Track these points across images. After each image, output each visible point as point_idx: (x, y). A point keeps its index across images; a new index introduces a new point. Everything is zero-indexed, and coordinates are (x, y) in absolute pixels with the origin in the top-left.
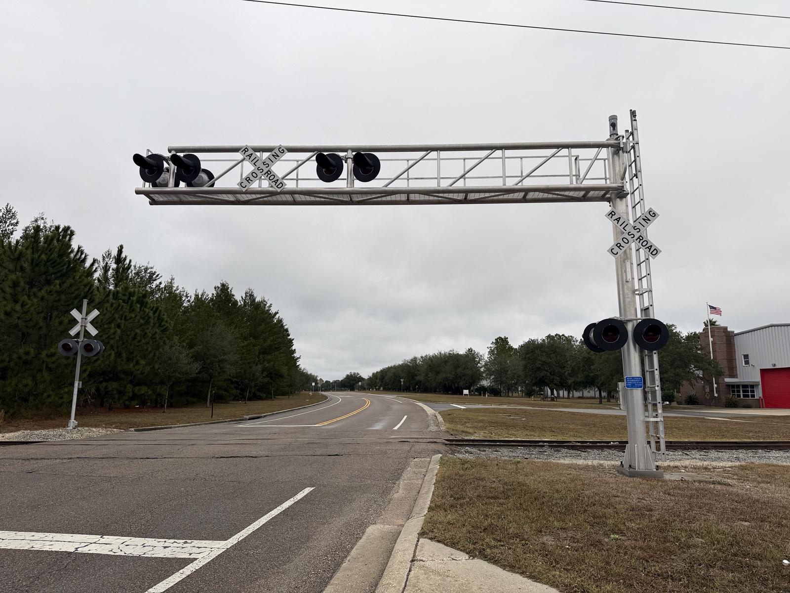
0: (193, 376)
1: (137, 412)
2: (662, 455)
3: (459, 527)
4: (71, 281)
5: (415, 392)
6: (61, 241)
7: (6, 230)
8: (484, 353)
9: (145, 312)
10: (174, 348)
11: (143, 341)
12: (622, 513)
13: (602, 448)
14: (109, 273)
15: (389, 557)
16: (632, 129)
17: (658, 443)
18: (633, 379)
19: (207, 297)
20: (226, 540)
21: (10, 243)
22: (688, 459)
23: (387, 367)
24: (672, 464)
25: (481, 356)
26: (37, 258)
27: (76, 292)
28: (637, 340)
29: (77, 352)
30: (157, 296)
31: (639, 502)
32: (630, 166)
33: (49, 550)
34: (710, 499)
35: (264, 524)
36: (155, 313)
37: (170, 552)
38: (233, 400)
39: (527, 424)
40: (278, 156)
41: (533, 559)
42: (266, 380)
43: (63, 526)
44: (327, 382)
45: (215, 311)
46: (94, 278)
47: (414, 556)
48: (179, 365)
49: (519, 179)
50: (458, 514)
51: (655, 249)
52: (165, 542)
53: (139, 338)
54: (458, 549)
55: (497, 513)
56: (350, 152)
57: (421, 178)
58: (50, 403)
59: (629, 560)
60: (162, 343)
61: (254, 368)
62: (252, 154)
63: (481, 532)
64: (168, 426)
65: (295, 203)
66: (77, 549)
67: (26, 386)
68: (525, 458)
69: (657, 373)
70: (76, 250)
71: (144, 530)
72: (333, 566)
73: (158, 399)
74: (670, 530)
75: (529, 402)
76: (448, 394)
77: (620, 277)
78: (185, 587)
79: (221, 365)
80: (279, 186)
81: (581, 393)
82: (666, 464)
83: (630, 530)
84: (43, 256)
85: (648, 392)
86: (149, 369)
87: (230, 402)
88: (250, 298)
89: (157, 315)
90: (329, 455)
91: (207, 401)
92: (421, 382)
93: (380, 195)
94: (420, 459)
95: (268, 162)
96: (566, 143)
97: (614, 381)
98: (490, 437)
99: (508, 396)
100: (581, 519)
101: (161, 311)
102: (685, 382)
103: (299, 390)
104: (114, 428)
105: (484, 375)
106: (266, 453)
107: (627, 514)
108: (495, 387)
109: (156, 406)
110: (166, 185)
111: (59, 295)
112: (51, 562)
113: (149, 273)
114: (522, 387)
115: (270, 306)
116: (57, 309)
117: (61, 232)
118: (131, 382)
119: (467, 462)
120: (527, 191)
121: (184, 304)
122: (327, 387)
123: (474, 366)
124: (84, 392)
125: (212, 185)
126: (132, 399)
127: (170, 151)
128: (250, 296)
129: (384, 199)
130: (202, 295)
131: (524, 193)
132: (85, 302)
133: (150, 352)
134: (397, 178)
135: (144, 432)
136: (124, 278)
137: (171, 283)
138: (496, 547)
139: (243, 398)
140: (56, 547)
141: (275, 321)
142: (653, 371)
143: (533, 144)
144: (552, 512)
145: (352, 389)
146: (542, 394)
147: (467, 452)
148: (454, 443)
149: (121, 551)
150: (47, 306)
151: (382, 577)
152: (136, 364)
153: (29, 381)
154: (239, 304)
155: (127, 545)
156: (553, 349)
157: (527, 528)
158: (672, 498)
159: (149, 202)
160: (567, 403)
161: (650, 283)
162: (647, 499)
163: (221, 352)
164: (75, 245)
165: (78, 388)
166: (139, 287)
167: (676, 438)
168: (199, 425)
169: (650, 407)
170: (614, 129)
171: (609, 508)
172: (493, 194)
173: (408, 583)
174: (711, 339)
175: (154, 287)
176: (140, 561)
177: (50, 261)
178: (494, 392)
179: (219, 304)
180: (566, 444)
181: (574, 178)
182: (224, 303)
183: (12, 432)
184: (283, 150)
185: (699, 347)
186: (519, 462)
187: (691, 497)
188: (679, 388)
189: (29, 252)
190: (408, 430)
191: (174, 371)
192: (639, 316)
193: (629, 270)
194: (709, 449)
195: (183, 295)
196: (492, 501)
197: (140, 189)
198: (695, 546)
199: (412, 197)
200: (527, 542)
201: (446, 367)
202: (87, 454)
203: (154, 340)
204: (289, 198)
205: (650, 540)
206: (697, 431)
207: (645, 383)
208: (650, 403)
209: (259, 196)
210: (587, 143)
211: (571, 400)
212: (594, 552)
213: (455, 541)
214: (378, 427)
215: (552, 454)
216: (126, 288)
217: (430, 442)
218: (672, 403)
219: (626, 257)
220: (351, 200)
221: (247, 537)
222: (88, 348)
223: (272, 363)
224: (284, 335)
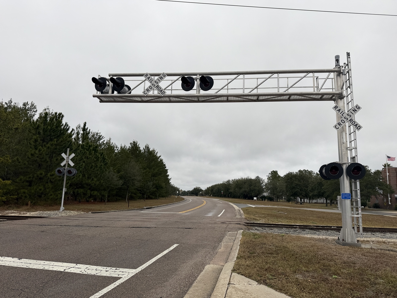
0: (119, 187)
1: (92, 204)
2: (361, 235)
3: (252, 268)
4: (61, 139)
5: (229, 198)
6: (57, 119)
7: (31, 114)
8: (265, 179)
9: (97, 155)
10: (111, 173)
11: (96, 169)
12: (339, 265)
13: (327, 230)
14: (79, 136)
15: (217, 282)
16: (348, 63)
17: (358, 228)
18: (345, 194)
19: (126, 148)
20: (136, 269)
21: (33, 120)
22: (374, 237)
23: (214, 184)
24: (365, 239)
25: (263, 180)
26: (46, 128)
27: (64, 145)
28: (348, 174)
29: (64, 174)
30: (102, 147)
31: (348, 259)
32: (346, 82)
33: (52, 270)
34: (387, 259)
35: (154, 262)
36: (101, 155)
37: (109, 274)
38: (139, 199)
39: (287, 216)
40: (162, 78)
41: (291, 286)
42: (155, 189)
43: (58, 259)
44: (184, 191)
45: (130, 155)
46: (72, 138)
47: (230, 281)
48: (113, 181)
49: (287, 89)
50: (252, 261)
51: (359, 126)
52: (106, 268)
53: (93, 168)
54: (252, 279)
55: (272, 262)
56: (198, 75)
57: (234, 89)
58: (52, 198)
59: (343, 289)
60: (105, 170)
61: (149, 183)
62: (149, 77)
63: (264, 271)
64: (107, 211)
65: (170, 102)
66: (65, 270)
67: (41, 190)
68: (287, 234)
69: (359, 191)
70: (64, 124)
71: (96, 262)
72: (188, 285)
73: (103, 198)
74: (365, 275)
75: (289, 204)
76: (246, 199)
77: (340, 140)
78: (116, 291)
79: (133, 182)
80: (163, 93)
81: (316, 200)
82: (362, 239)
83: (344, 274)
84: (49, 127)
85: (354, 201)
86: (98, 183)
87: (137, 200)
88: (147, 149)
89: (102, 156)
90: (186, 228)
91: (126, 199)
92: (232, 192)
93: (213, 98)
94: (232, 232)
95: (158, 81)
96: (312, 70)
97: (335, 195)
98: (268, 222)
99: (277, 201)
100: (317, 266)
101: (104, 154)
102: (373, 196)
103: (170, 195)
104: (81, 211)
105: (265, 190)
106: (155, 226)
107: (341, 265)
108: (271, 196)
109: (101, 201)
110: (108, 93)
111: (56, 146)
112: (53, 276)
113: (99, 136)
114: (285, 197)
115: (157, 153)
116: (55, 153)
117: (57, 116)
118: (90, 189)
119: (256, 235)
120: (290, 95)
121: (116, 151)
122: (184, 194)
123: (259, 185)
124: (67, 193)
125: (130, 93)
126: (90, 197)
127: (109, 76)
128: (147, 148)
129: (215, 99)
130: (124, 147)
131: (289, 96)
132: (68, 149)
133: (99, 175)
134: (222, 89)
135: (96, 214)
136: (87, 138)
137: (109, 141)
138: (272, 279)
139: (143, 198)
140: (55, 269)
141: (159, 160)
142: (357, 191)
143: (294, 71)
144: (301, 262)
145: (197, 195)
146: (295, 201)
147: (256, 229)
148: (249, 224)
149: (86, 272)
150: (50, 151)
151: (213, 291)
152: (92, 180)
153: (42, 187)
154: (142, 152)
155: (88, 269)
156: (302, 177)
157: (288, 270)
158: (366, 258)
159: (100, 101)
160: (309, 206)
161: (356, 144)
162: (353, 258)
163: (133, 175)
164: (64, 122)
165: (65, 192)
166: (94, 142)
167: (368, 226)
168: (122, 211)
169: (354, 209)
170: (338, 62)
171: (332, 262)
172: (272, 97)
173: (226, 295)
174: (388, 174)
175: (101, 142)
176: (94, 277)
177: (52, 129)
178: (270, 199)
179: (132, 152)
180: (308, 227)
181: (316, 88)
182: (135, 151)
183: (34, 212)
184: (165, 75)
185: (381, 178)
186: (283, 236)
187: (376, 257)
188: (370, 199)
189: (42, 125)
190: (225, 217)
191: (110, 184)
192: (350, 161)
193: (344, 137)
194: (386, 232)
195: (115, 147)
196: (269, 255)
197: (95, 95)
198: (379, 284)
199: (230, 98)
200: (288, 277)
201: (245, 185)
202: (69, 224)
203: (101, 169)
204: (167, 99)
205: (354, 280)
206: (380, 222)
207: (352, 196)
208: (354, 207)
209: (153, 98)
210: (323, 70)
211: (311, 204)
212: (324, 284)
213: (251, 275)
214: (210, 215)
215: (301, 232)
216: (88, 143)
217: (237, 224)
218: (366, 207)
219: (343, 130)
220: (198, 100)
221: (146, 268)
222: (69, 172)
223: (158, 181)
224: (163, 168)
